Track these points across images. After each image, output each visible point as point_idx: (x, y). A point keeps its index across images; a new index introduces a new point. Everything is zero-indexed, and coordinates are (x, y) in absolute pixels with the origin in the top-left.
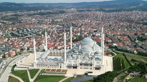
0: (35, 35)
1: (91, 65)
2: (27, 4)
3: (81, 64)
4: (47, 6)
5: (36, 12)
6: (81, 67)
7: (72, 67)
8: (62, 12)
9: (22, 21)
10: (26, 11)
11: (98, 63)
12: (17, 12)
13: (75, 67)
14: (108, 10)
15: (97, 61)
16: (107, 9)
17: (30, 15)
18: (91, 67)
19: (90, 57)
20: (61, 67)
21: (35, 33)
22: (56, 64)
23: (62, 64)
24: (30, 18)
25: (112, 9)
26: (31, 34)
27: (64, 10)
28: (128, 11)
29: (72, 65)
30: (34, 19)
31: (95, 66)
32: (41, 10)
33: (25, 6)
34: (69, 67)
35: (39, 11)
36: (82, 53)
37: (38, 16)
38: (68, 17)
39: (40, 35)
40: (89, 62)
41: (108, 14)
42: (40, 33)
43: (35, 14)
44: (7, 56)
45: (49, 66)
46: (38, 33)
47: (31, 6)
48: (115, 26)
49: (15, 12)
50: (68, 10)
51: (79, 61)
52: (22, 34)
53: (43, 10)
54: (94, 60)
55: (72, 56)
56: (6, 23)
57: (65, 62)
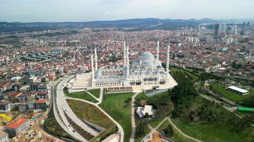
0: (55, 58)
1: (155, 79)
2: (24, 24)
3: (145, 80)
4: (50, 26)
5: (40, 33)
6: (145, 82)
7: (135, 84)
8: (75, 32)
9: (26, 44)
10: (26, 32)
11: (162, 77)
12: (14, 33)
13: (139, 84)
14: (128, 30)
15: (161, 75)
16: (126, 29)
17: (34, 37)
18: (155, 82)
19: (153, 71)
20: (123, 85)
21: (54, 57)
22: (117, 82)
23: (125, 81)
24: (36, 40)
25: (131, 28)
26: (49, 58)
27: (76, 29)
28: (149, 30)
29: (136, 81)
30: (43, 41)
31: (159, 81)
32: (47, 30)
33: (22, 26)
34: (132, 83)
35: (45, 32)
36: (144, 68)
37: (45, 37)
38: (84, 37)
39: (62, 58)
40: (154, 77)
41: (129, 33)
42: (61, 55)
43: (40, 35)
44: (47, 79)
45: (110, 84)
46: (58, 56)
47: (29, 26)
48: (144, 45)
49: (11, 33)
50: (81, 30)
51: (143, 76)
52: (37, 58)
53: (49, 31)
54: (158, 74)
55: (133, 72)
56: (5, 46)
57: (128, 79)
